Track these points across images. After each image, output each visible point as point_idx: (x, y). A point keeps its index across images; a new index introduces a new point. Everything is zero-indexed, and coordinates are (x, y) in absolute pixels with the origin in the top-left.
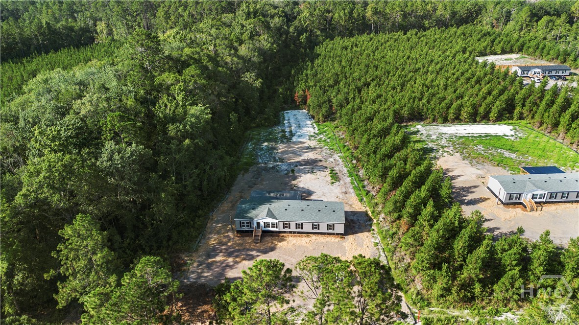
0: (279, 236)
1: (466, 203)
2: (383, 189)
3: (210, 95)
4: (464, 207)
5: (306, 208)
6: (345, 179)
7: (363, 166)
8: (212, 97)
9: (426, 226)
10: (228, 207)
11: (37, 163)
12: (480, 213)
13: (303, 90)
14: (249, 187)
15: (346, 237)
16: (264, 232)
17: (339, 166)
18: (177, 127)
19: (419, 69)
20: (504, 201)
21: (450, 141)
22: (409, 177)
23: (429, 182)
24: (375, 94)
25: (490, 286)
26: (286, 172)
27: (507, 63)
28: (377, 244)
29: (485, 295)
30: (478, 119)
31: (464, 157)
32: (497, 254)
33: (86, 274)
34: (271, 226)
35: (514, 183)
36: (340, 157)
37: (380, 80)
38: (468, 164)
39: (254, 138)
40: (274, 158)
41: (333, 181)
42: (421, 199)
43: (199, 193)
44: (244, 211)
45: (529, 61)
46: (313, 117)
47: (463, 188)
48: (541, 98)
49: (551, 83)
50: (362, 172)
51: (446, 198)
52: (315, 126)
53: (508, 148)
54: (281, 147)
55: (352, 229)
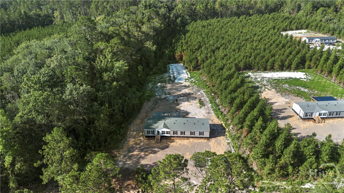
0: (170, 139)
1: (280, 118)
2: (231, 111)
3: (126, 55)
4: (279, 121)
5: (186, 122)
6: (208, 105)
7: (218, 97)
8: (128, 56)
9: (258, 132)
10: (139, 122)
11: (27, 97)
12: (290, 125)
13: (180, 52)
14: (151, 110)
15: (210, 139)
16: (162, 137)
17: (204, 97)
18: (108, 75)
19: (248, 39)
20: (302, 117)
21: (269, 82)
22: (247, 104)
23: (258, 106)
24: (223, 54)
25: (297, 168)
26: (172, 101)
27: (299, 35)
28: (229, 143)
29: (295, 173)
30: (284, 69)
31: (277, 91)
32: (301, 149)
33: (59, 163)
34: (166, 133)
35: (308, 106)
36: (204, 92)
37: (225, 46)
38: (280, 95)
39: (153, 81)
40: (165, 92)
41: (201, 106)
42: (254, 116)
43: (122, 114)
44: (150, 124)
45: (312, 34)
46: (187, 68)
47: (278, 110)
48: (321, 56)
49: (326, 47)
50: (218, 101)
51: (268, 115)
52: (188, 73)
53: (303, 86)
54: (169, 86)
55: (214, 134)
